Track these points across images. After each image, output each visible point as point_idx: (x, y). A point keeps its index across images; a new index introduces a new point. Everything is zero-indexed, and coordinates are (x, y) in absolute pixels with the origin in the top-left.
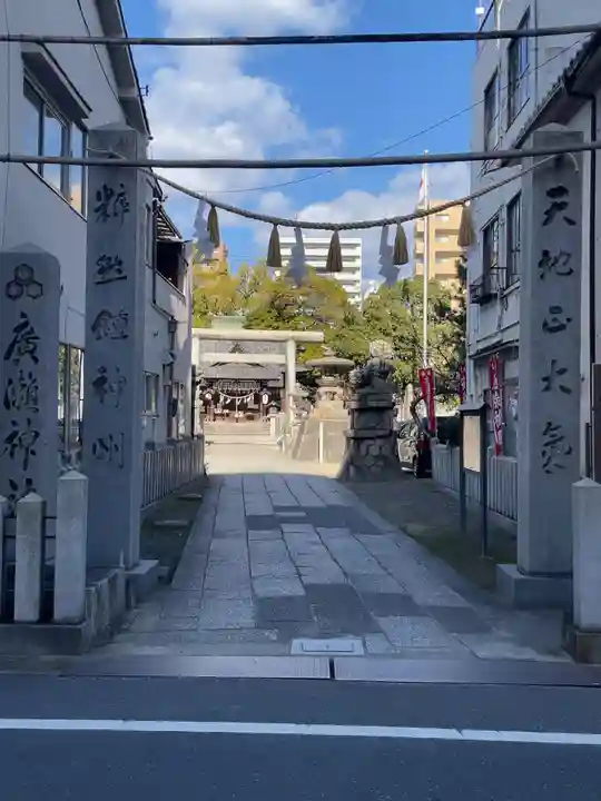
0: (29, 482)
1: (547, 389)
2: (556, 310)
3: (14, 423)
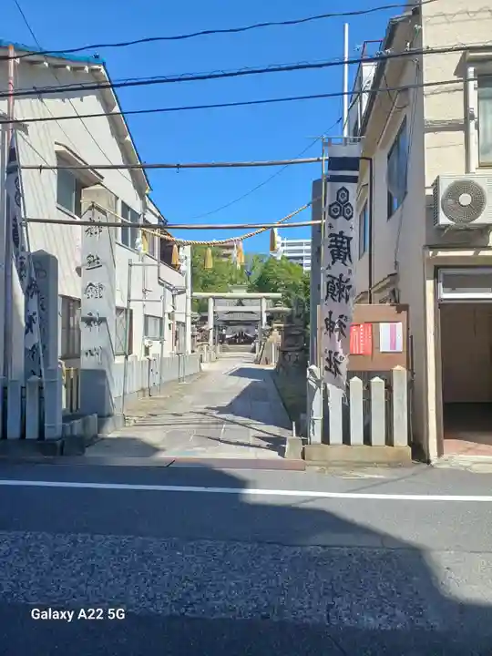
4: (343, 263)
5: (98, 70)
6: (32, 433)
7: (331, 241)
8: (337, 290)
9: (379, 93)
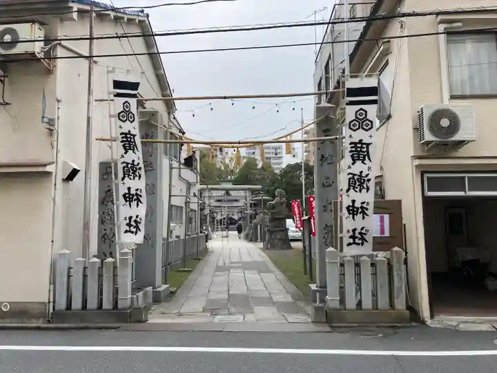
0: (111, 253)
1: (325, 211)
2: (327, 178)
3: (105, 230)
4: (363, 162)
5: (144, 21)
6: (107, 305)
7: (351, 148)
8: (358, 183)
9: (364, 42)
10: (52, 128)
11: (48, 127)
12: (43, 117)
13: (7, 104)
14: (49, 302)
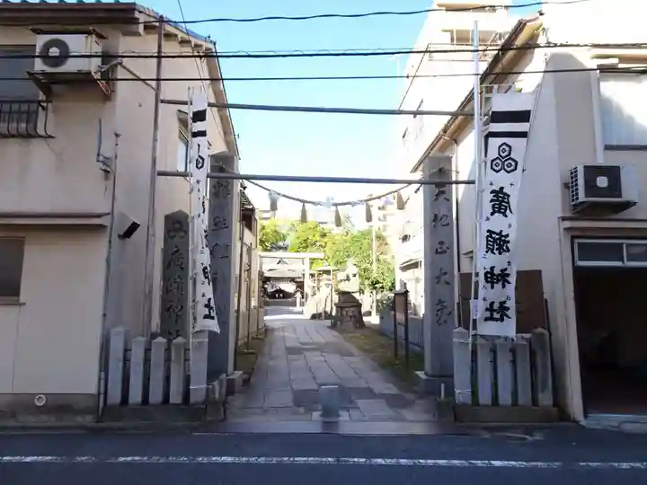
0: (178, 331)
1: (438, 282)
2: (441, 243)
6: (176, 398)
10: (108, 169)
11: (104, 167)
12: (98, 155)
13: (50, 137)
14: (99, 394)
